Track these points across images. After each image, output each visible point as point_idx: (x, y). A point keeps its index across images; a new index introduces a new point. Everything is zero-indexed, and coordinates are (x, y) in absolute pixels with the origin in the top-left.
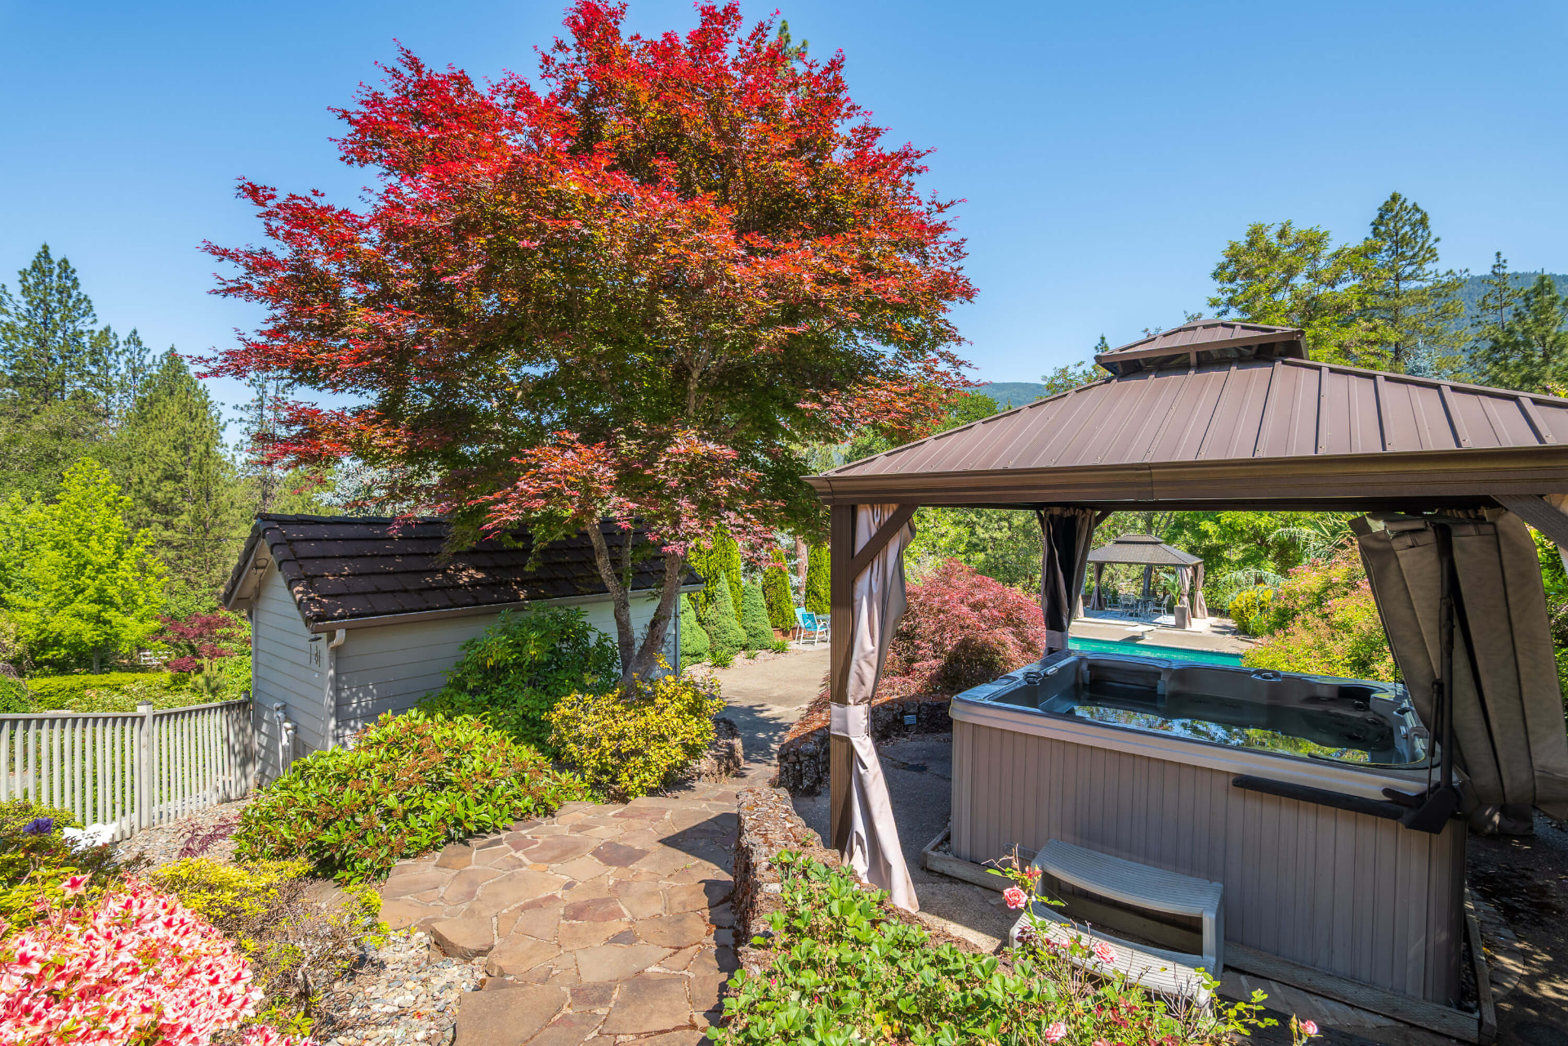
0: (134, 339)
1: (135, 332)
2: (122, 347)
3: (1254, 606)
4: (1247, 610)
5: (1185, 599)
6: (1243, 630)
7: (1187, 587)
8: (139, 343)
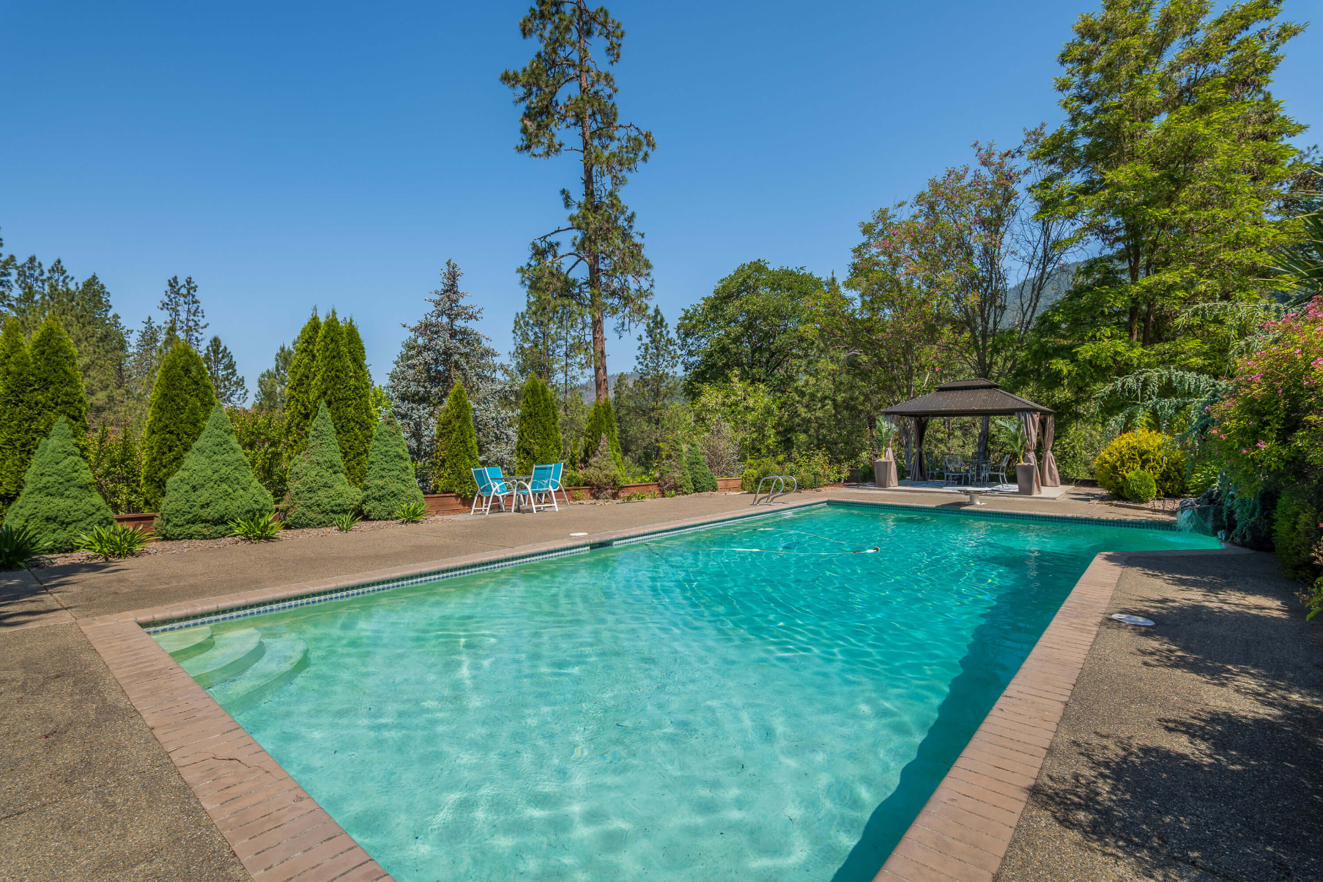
0: (58, 268)
1: (59, 262)
2: (47, 275)
3: (1132, 459)
4: (1123, 465)
5: (1032, 455)
6: (1121, 493)
7: (1034, 440)
8: (63, 272)
